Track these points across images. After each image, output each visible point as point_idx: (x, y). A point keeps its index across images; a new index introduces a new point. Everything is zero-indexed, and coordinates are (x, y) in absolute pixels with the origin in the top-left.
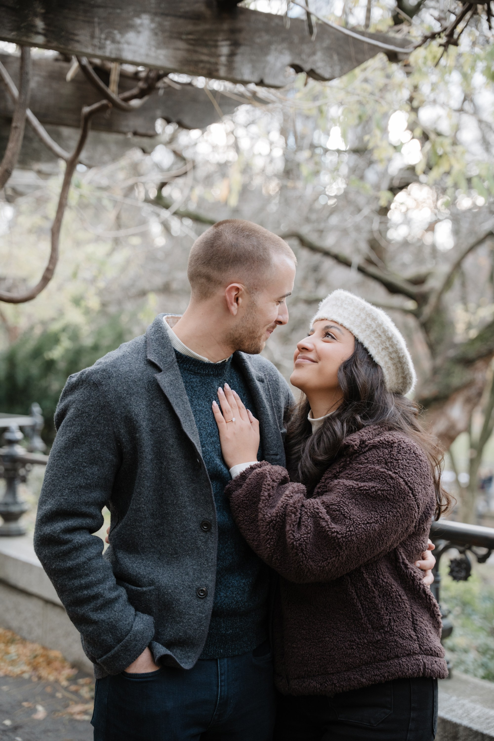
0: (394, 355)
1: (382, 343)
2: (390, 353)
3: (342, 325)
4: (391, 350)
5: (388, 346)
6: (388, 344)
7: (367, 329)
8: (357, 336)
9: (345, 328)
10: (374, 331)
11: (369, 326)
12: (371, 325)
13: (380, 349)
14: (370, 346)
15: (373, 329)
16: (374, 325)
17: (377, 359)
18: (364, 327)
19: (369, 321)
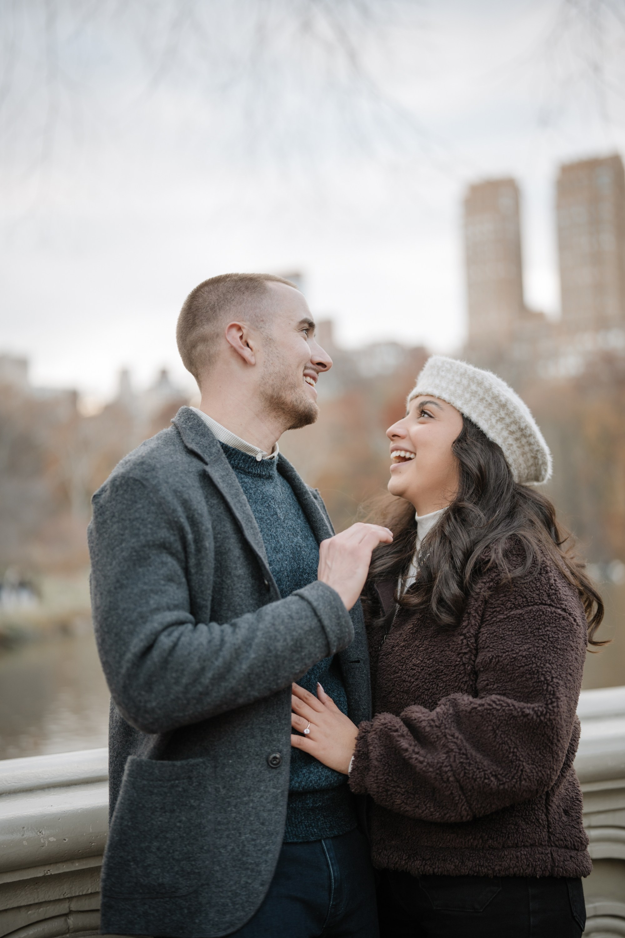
0: (513, 428)
1: (495, 413)
2: (508, 426)
3: (439, 398)
4: (508, 420)
5: (503, 416)
6: (502, 414)
7: (473, 398)
8: (461, 408)
9: (444, 401)
10: (482, 399)
11: (474, 394)
12: (476, 392)
13: (494, 421)
14: (480, 419)
15: (481, 397)
16: (481, 392)
17: (492, 435)
18: (467, 396)
19: (474, 387)
